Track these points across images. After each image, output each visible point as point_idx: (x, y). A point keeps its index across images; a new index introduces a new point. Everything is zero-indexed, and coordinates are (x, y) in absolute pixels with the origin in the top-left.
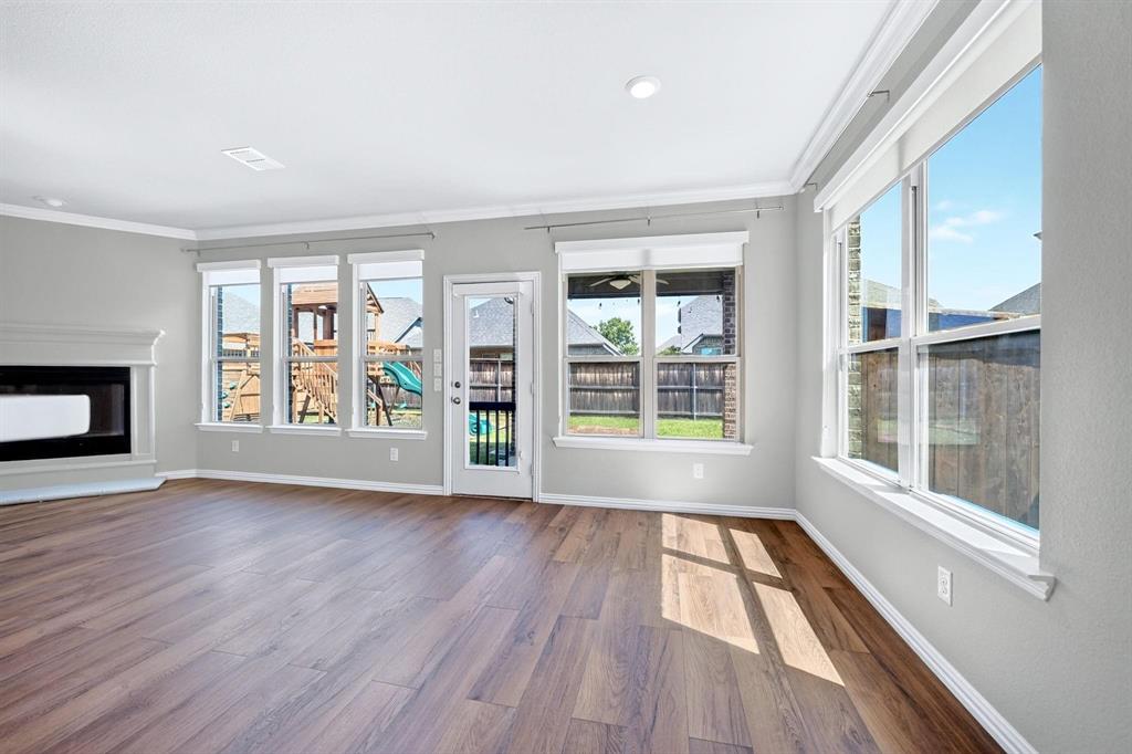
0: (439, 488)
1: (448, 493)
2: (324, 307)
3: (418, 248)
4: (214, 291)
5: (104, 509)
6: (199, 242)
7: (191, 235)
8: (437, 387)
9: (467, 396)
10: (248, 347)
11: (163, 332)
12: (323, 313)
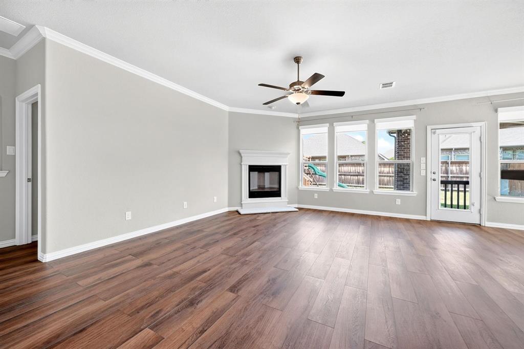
0: (425, 217)
1: (429, 219)
3: (413, 115)
7: (297, 116)
8: (423, 173)
9: (439, 177)
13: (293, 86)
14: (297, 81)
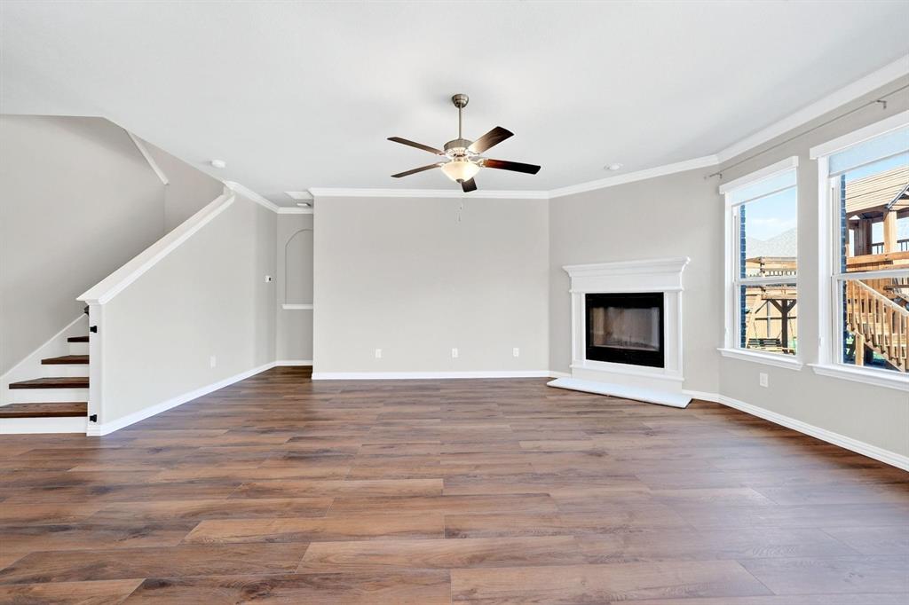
2: (856, 218)
4: (737, 211)
5: (643, 417)
6: (720, 164)
7: (714, 161)
10: (763, 271)
11: (689, 259)
12: (855, 225)
13: (452, 147)
14: (458, 138)
